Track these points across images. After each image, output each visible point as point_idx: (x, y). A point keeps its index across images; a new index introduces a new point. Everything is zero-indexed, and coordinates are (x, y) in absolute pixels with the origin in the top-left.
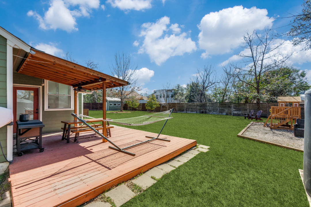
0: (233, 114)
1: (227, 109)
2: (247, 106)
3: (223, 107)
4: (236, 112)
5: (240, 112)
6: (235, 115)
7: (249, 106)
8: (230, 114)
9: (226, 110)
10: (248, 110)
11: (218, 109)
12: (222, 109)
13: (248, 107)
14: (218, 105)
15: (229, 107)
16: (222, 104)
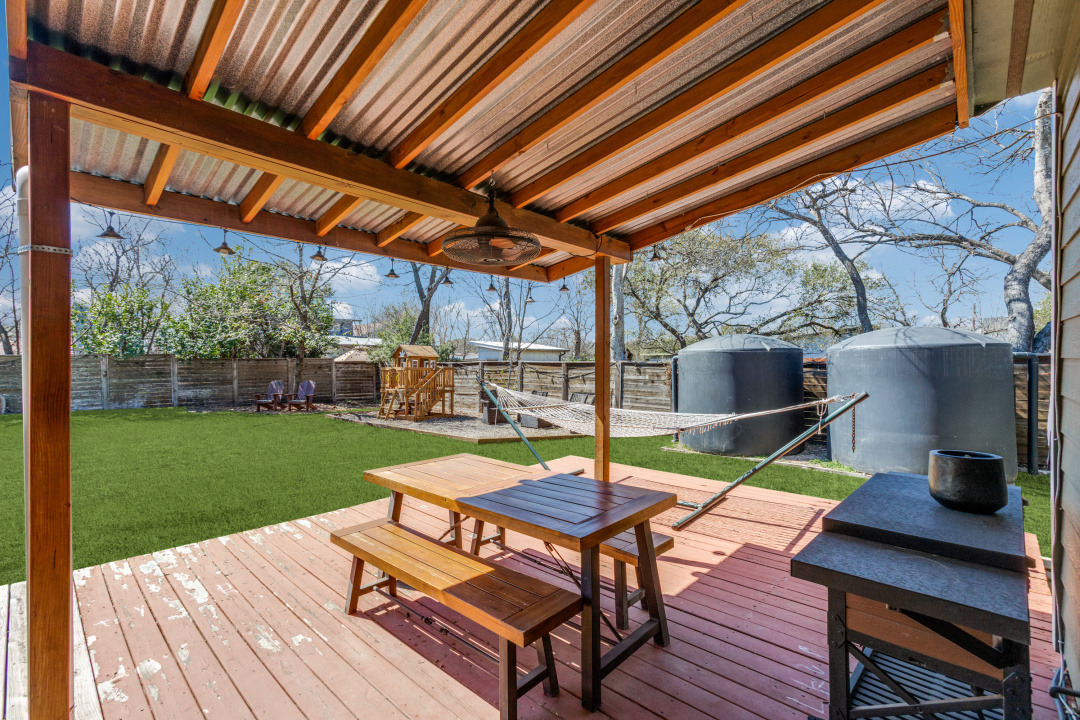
0: (176, 402)
1: (151, 382)
2: (232, 369)
3: (130, 377)
4: (189, 393)
5: (205, 393)
6: (186, 403)
7: (238, 368)
8: (166, 401)
9: (145, 389)
10: (235, 383)
11: (104, 386)
12: (125, 386)
13: (235, 373)
14: (103, 368)
15: (159, 374)
16: (123, 364)
